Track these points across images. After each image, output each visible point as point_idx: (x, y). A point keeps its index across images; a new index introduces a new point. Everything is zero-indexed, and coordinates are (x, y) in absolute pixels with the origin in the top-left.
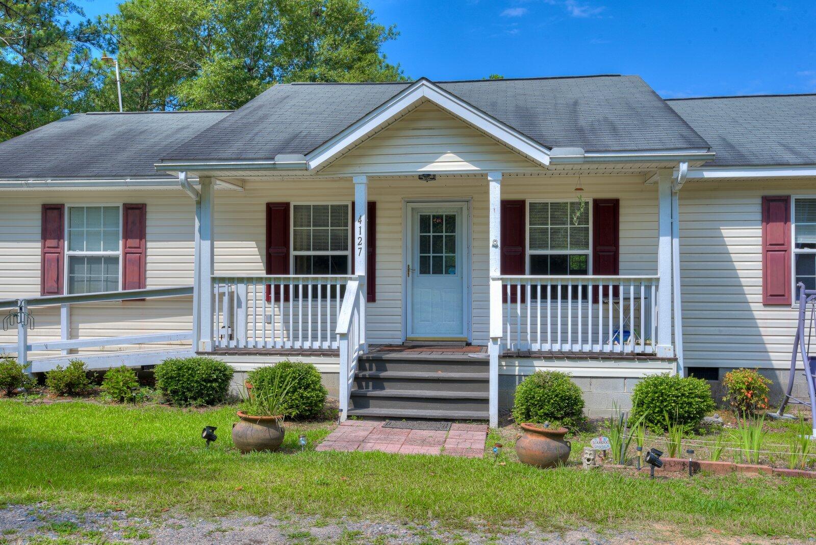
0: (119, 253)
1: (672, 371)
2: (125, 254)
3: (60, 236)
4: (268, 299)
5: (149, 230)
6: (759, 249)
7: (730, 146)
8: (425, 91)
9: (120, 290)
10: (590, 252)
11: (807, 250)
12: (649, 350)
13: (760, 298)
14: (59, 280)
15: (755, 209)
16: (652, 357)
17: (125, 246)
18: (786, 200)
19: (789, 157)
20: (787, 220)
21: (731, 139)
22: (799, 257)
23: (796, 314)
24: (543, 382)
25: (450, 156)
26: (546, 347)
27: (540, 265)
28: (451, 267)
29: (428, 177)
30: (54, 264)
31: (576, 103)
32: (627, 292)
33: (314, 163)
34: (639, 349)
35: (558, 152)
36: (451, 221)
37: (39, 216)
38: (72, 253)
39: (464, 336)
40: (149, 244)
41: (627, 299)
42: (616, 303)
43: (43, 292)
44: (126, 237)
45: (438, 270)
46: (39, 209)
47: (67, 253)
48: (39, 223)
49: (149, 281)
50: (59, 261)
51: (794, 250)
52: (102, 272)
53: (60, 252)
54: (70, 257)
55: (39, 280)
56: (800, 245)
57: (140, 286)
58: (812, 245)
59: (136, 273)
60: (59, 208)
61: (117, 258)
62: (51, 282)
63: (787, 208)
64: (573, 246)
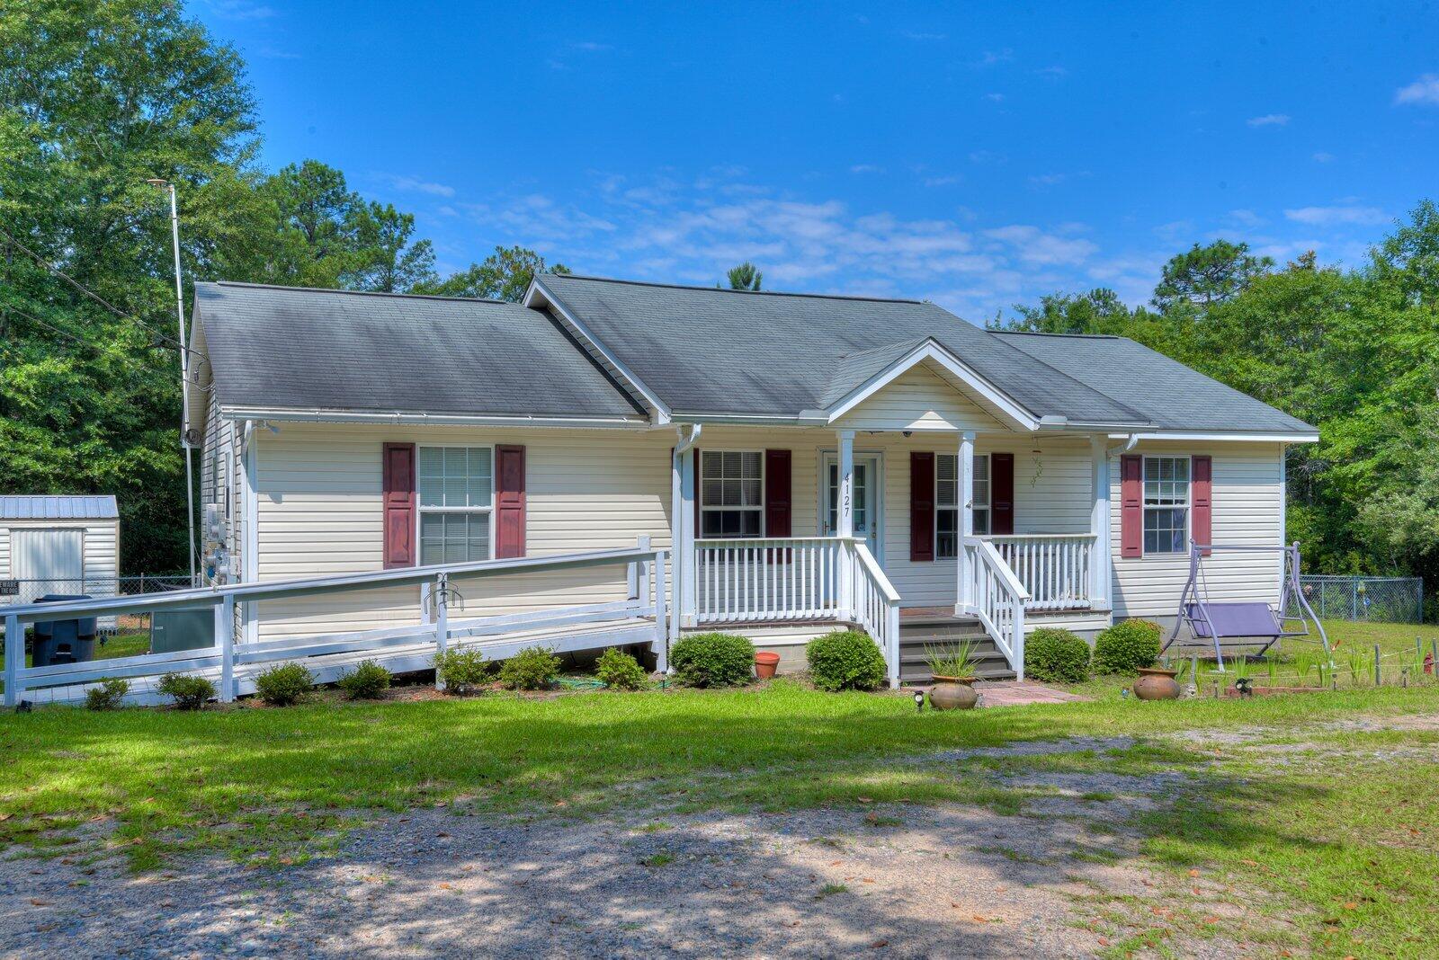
0: (492, 508)
2: (500, 509)
3: (411, 488)
5: (529, 479)
6: (1119, 504)
9: (493, 562)
10: (989, 507)
11: (1152, 506)
14: (409, 544)
15: (1115, 467)
16: (1085, 611)
17: (499, 500)
18: (1137, 459)
20: (1139, 479)
22: (1146, 511)
25: (931, 414)
27: (946, 522)
29: (907, 434)
30: (401, 525)
33: (833, 416)
35: (1048, 420)
36: (861, 472)
37: (379, 458)
38: (426, 508)
40: (529, 498)
43: (390, 562)
44: (501, 487)
46: (380, 449)
47: (420, 508)
48: (379, 468)
49: (529, 544)
50: (409, 520)
51: (1144, 506)
52: (462, 534)
53: (411, 509)
54: (424, 515)
55: (380, 546)
56: (1148, 502)
57: (519, 550)
58: (1155, 502)
59: (513, 542)
60: (408, 449)
61: (484, 517)
62: (397, 553)
63: (1139, 467)
64: (974, 502)
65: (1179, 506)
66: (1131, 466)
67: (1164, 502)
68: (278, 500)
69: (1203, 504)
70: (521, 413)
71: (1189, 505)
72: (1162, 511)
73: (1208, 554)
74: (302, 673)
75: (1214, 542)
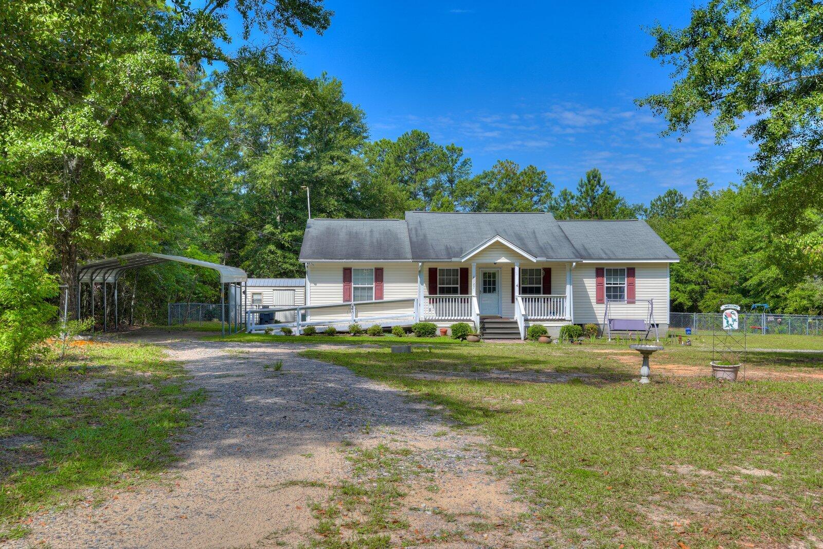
0: (374, 286)
1: (570, 324)
2: (376, 286)
3: (350, 281)
4: (430, 303)
5: (384, 279)
6: (595, 285)
7: (585, 249)
8: (498, 239)
9: (374, 301)
10: (542, 287)
11: (609, 285)
12: (563, 318)
13: (595, 301)
14: (350, 296)
15: (594, 273)
16: (564, 320)
17: (376, 284)
18: (603, 269)
19: (604, 256)
20: (603, 277)
21: (587, 246)
22: (607, 287)
23: (605, 306)
24: (536, 327)
26: (533, 318)
27: (525, 291)
28: (494, 289)
29: (494, 264)
30: (348, 290)
32: (554, 299)
33: (463, 261)
34: (560, 318)
35: (539, 259)
36: (494, 274)
37: (342, 272)
38: (355, 286)
39: (499, 315)
40: (384, 284)
41: (554, 302)
42: (551, 303)
43: (344, 301)
44: (376, 281)
45: (490, 292)
46: (342, 270)
47: (353, 286)
48: (342, 275)
49: (385, 296)
50: (350, 289)
51: (605, 285)
52: (366, 293)
53: (351, 286)
54: (354, 288)
55: (342, 296)
56: (607, 284)
57: (382, 298)
58: (611, 284)
59: (380, 294)
60: (350, 269)
61: (372, 288)
62: (347, 297)
63: (603, 272)
64: (536, 284)
65: (621, 285)
66: (600, 272)
67: (614, 284)
68: (316, 284)
69: (632, 286)
70: (380, 259)
71: (626, 285)
72: (613, 287)
73: (634, 303)
74: (314, 328)
75: (637, 298)
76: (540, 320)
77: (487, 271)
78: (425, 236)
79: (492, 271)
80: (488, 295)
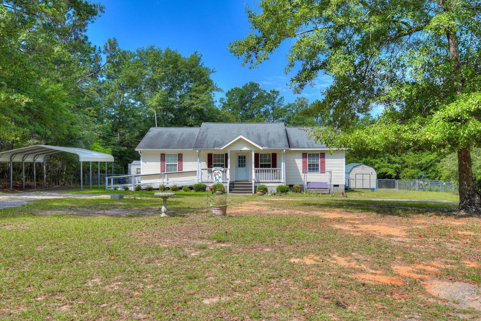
0: (177, 163)
1: (283, 184)
2: (178, 164)
3: (164, 161)
4: (208, 173)
5: (183, 160)
6: (302, 163)
7: (297, 142)
8: (241, 136)
9: (177, 172)
10: (271, 163)
12: (280, 181)
13: (302, 172)
14: (164, 169)
15: (301, 156)
16: (280, 182)
18: (306, 154)
19: (306, 146)
20: (306, 158)
21: (299, 141)
22: (309, 164)
24: (261, 186)
25: (245, 147)
26: (262, 181)
27: (262, 166)
28: (245, 165)
29: (241, 151)
30: (163, 166)
31: (269, 133)
32: (278, 171)
33: (221, 149)
34: (278, 181)
35: (264, 148)
36: (245, 157)
39: (247, 180)
40: (183, 162)
41: (278, 172)
42: (276, 173)
43: (161, 172)
44: (178, 161)
45: (242, 166)
46: (160, 154)
47: (166, 163)
48: (160, 157)
50: (164, 165)
52: (173, 168)
53: (165, 164)
54: (167, 164)
55: (160, 169)
56: (309, 162)
57: (182, 170)
58: (311, 162)
59: (181, 168)
60: (164, 154)
61: (176, 165)
62: (163, 169)
63: (307, 155)
64: (268, 162)
65: (317, 163)
66: (305, 155)
67: (313, 162)
68: (146, 163)
69: (323, 163)
70: (179, 149)
71: (320, 163)
72: (312, 164)
73: (324, 173)
74: (140, 187)
75: (326, 170)
76: (265, 182)
77: (241, 155)
78: (206, 136)
79: (243, 155)
80: (241, 168)
